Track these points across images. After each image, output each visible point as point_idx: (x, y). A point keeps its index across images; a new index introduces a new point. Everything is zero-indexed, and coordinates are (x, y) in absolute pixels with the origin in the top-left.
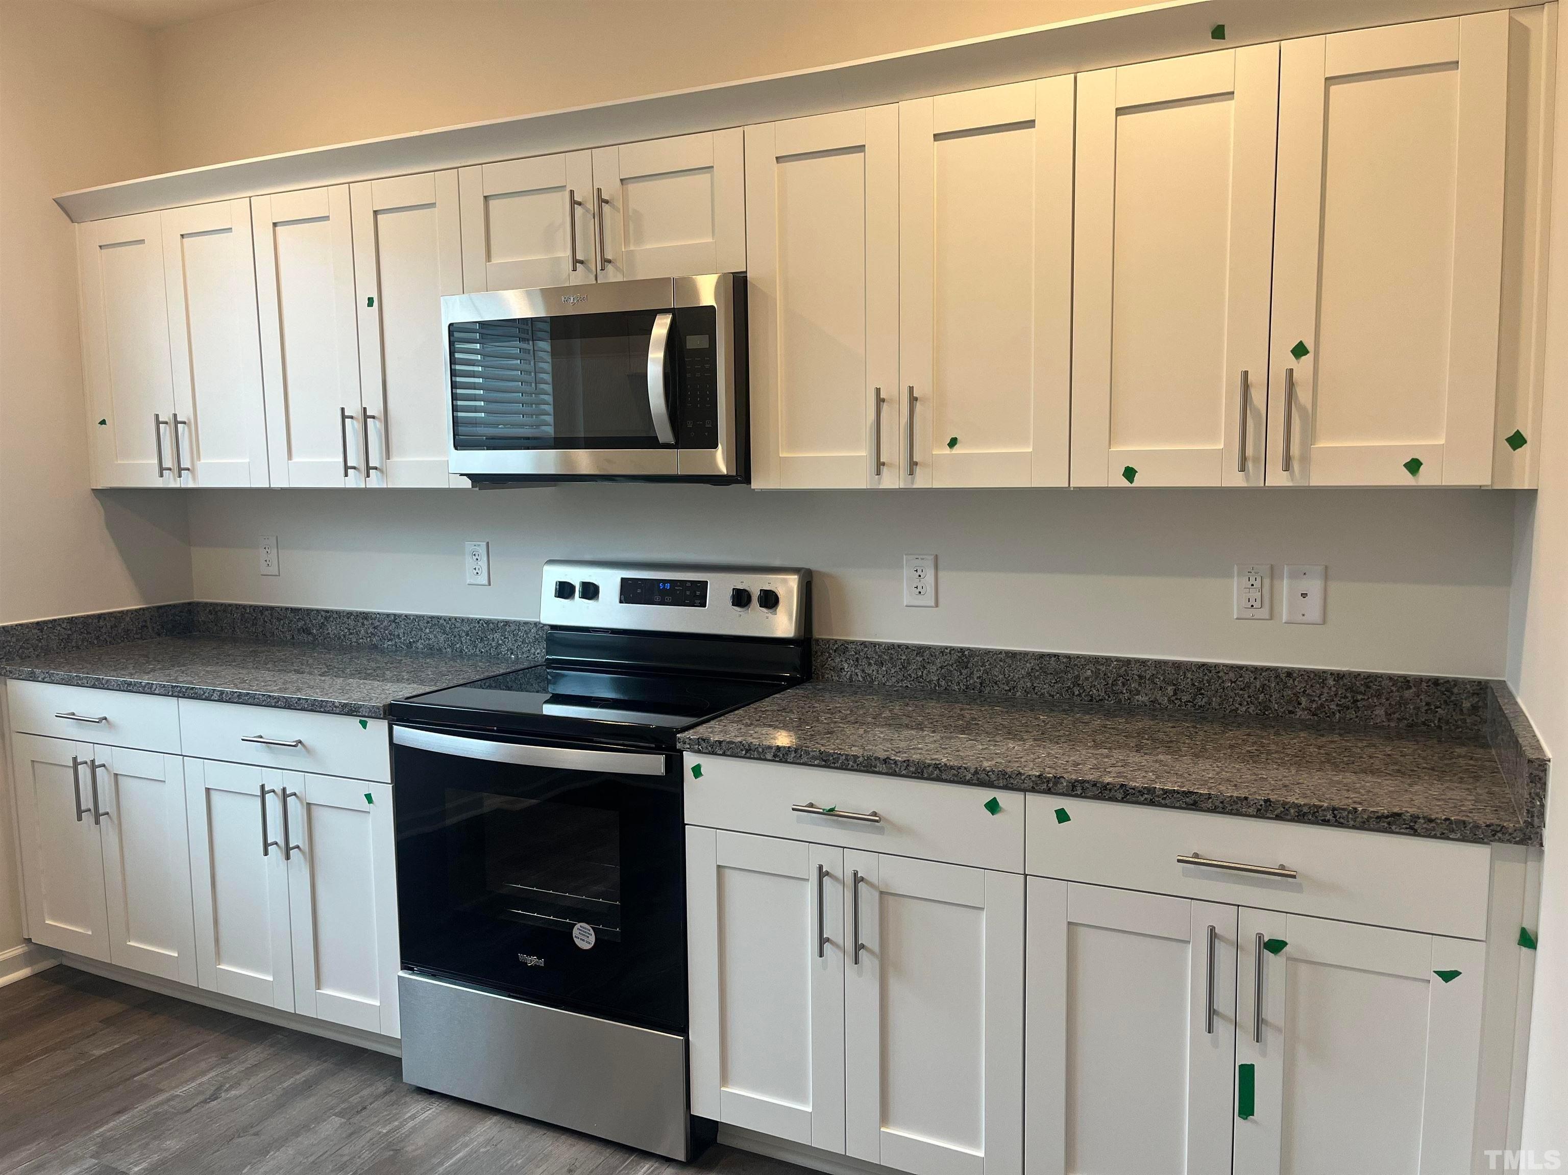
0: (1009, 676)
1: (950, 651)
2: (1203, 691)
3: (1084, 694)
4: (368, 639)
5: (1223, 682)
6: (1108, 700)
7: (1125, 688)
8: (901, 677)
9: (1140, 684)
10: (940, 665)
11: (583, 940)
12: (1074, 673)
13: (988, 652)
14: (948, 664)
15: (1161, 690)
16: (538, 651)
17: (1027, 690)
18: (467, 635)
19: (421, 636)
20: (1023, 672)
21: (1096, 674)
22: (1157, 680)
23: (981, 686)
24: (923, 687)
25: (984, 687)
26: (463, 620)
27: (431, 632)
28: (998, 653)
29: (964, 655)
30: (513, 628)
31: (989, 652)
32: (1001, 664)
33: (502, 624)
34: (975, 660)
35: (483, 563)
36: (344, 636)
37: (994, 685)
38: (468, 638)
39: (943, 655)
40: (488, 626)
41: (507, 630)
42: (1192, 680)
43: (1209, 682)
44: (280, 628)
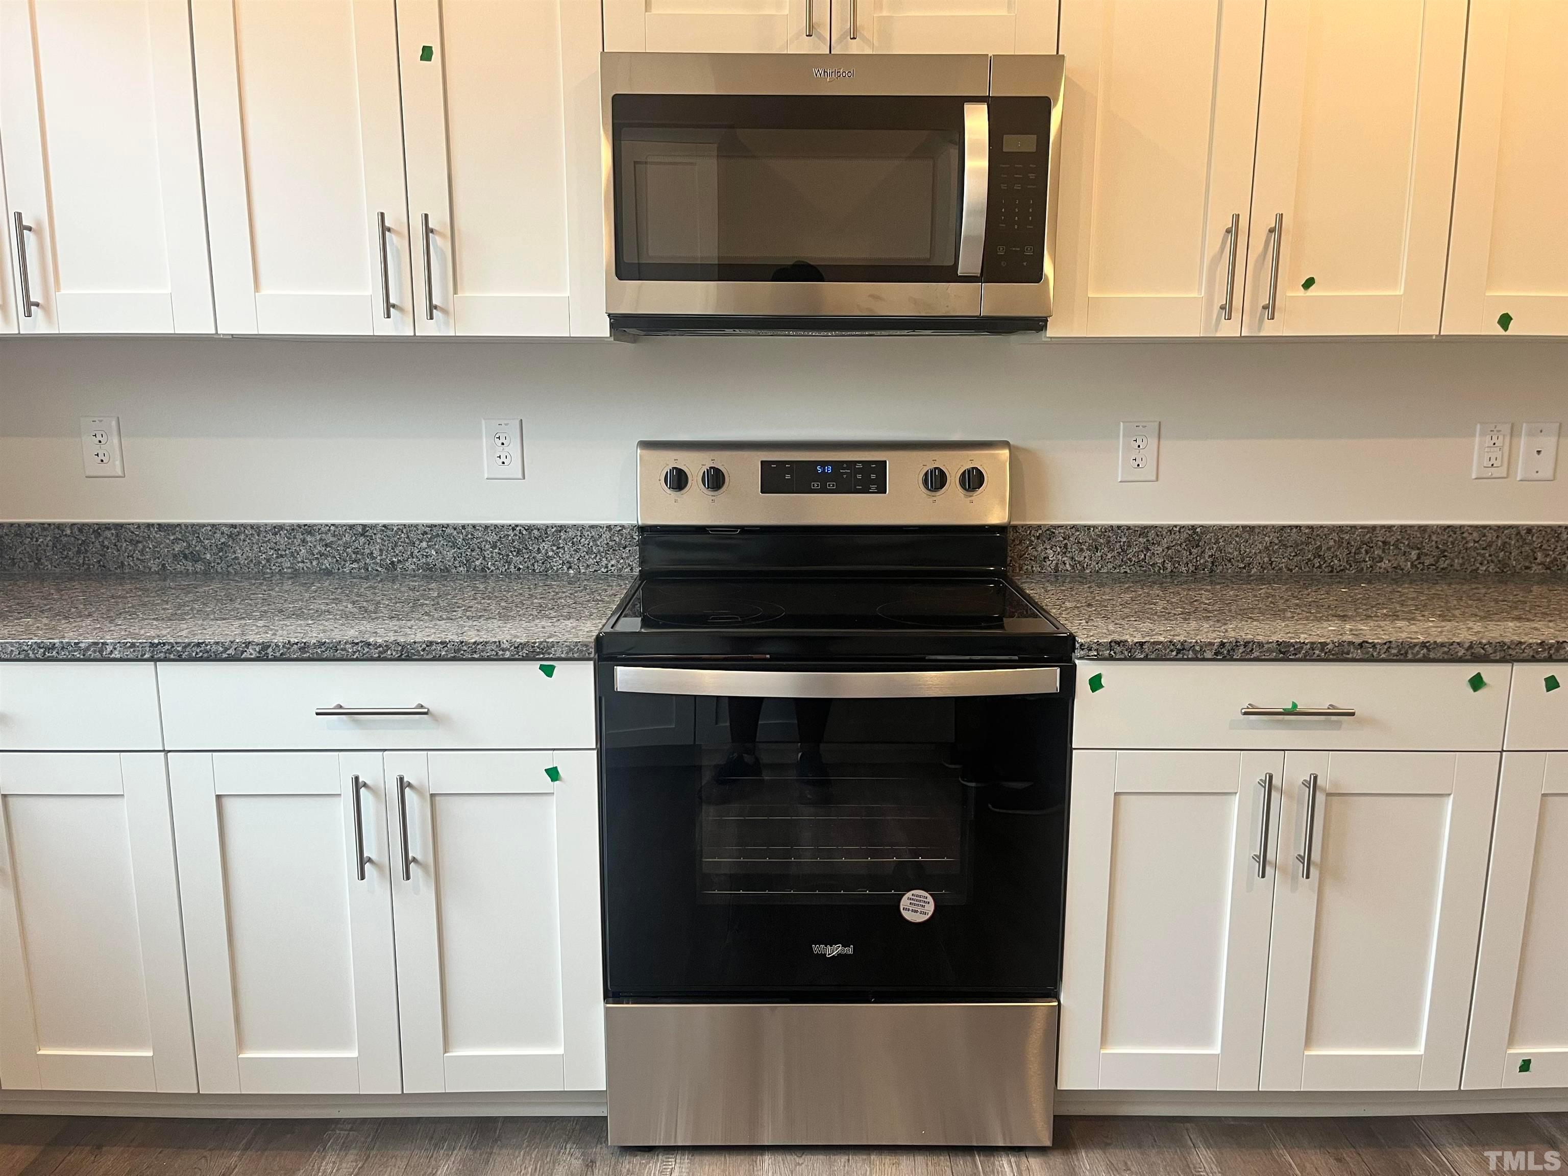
0: (1246, 552)
1: (1180, 529)
2: (1446, 554)
3: (1324, 565)
4: (314, 563)
5: (1466, 543)
6: (1349, 570)
7: (1368, 555)
8: (1118, 562)
9: (1384, 551)
10: (1166, 546)
11: (916, 912)
12: (1315, 544)
13: (1222, 528)
14: (1176, 544)
15: (1404, 555)
16: (613, 562)
17: (1264, 566)
18: (494, 546)
19: (412, 553)
20: (1260, 547)
21: (1339, 543)
22: (1402, 545)
23: (1213, 565)
24: (1145, 571)
25: (1216, 566)
26: (487, 527)
27: (429, 546)
28: (1234, 528)
29: (1195, 532)
30: (571, 533)
31: (1224, 527)
32: (1237, 539)
33: (553, 530)
34: (1208, 537)
35: (514, 448)
36: (268, 560)
37: (1227, 563)
38: (496, 551)
39: (1171, 534)
40: (530, 533)
41: (562, 537)
42: (1436, 542)
43: (1453, 543)
44: (137, 554)
